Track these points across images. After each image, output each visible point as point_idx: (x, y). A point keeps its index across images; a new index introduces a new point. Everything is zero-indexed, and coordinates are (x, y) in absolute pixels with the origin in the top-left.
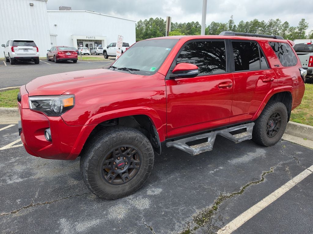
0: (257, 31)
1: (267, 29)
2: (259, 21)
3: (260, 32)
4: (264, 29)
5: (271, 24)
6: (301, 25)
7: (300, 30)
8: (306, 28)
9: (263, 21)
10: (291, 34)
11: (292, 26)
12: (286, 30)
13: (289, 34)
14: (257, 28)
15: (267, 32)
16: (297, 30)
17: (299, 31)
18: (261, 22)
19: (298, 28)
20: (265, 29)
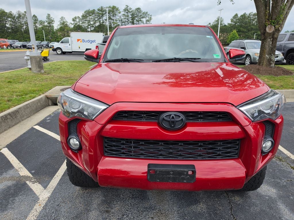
0: (6, 22)
1: (17, 20)
2: (6, 11)
3: (11, 23)
4: (14, 20)
5: (20, 16)
6: (48, 19)
7: (49, 23)
8: (53, 22)
9: (11, 12)
10: (42, 27)
11: (41, 20)
12: (37, 23)
13: (40, 27)
14: (5, 18)
15: (18, 23)
16: (46, 24)
17: (48, 25)
18: (8, 12)
19: (47, 22)
20: (16, 20)
